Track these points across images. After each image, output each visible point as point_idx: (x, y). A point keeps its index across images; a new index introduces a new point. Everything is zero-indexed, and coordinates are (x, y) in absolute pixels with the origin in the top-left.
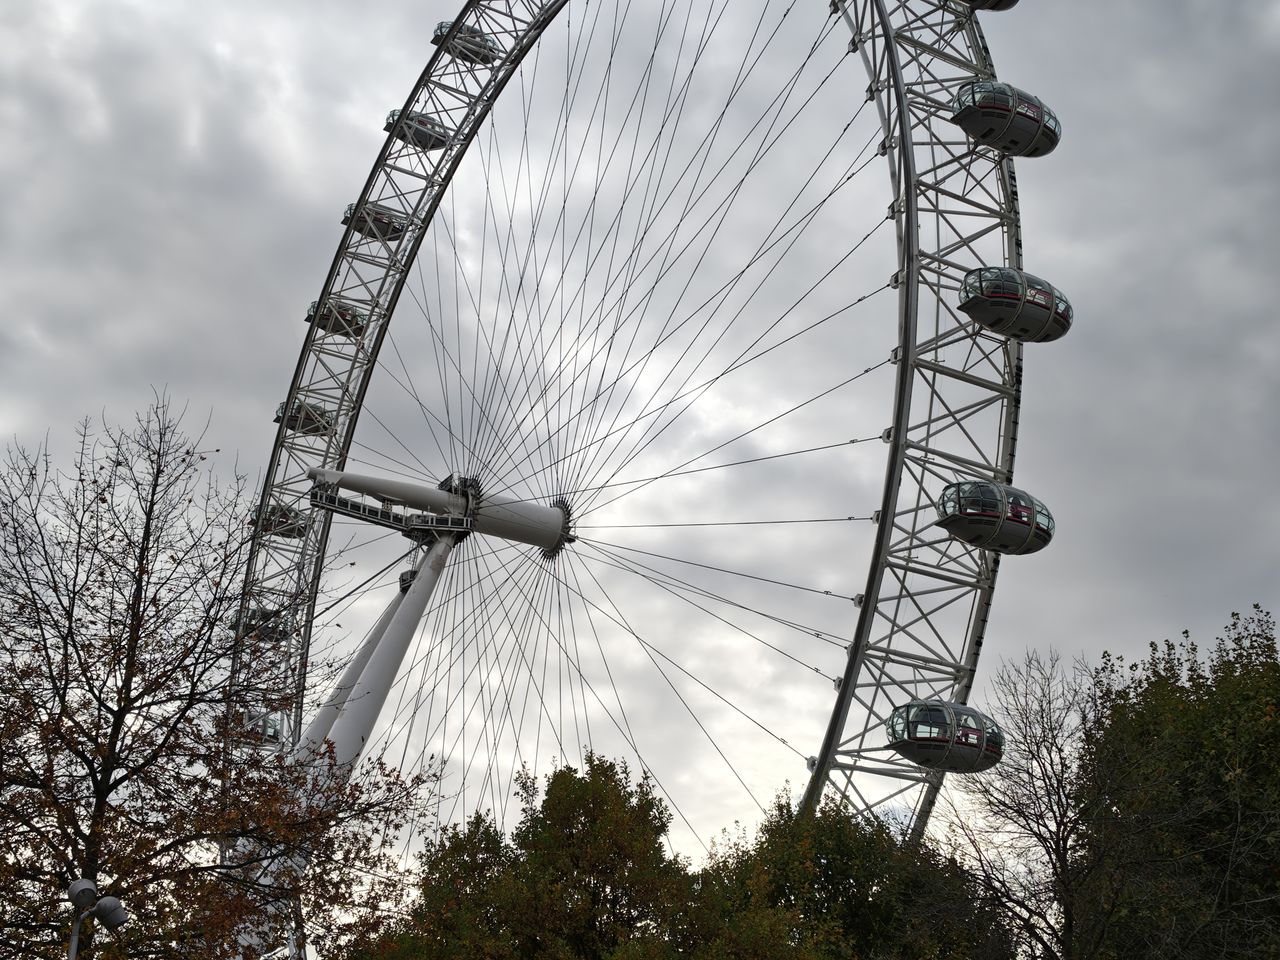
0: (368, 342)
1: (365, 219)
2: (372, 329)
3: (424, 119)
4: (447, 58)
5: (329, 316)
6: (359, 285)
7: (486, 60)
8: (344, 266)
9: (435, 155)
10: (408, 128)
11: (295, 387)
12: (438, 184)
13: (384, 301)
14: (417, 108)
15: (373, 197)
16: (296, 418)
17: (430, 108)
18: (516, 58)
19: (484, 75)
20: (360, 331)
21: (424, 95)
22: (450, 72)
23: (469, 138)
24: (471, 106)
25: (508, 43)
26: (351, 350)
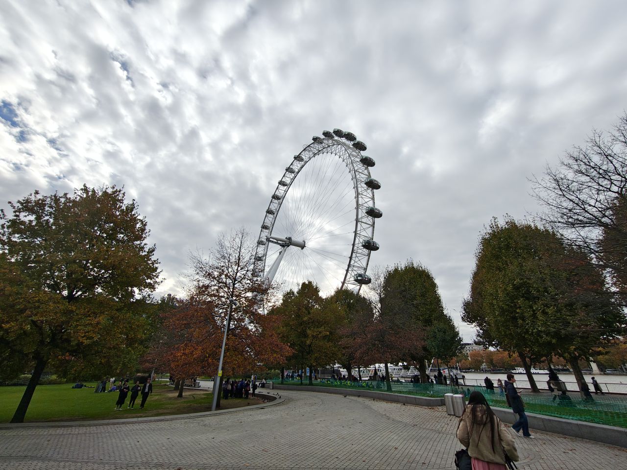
0: (275, 216)
1: (275, 197)
2: (276, 214)
3: (284, 182)
4: (287, 172)
5: (269, 212)
6: (274, 207)
7: (293, 173)
8: (271, 204)
9: (286, 187)
10: (282, 183)
11: (264, 222)
12: (286, 192)
13: (278, 209)
14: (283, 180)
15: (276, 194)
16: (264, 227)
17: (285, 180)
18: (298, 173)
19: (293, 175)
20: (274, 214)
21: (284, 178)
22: (288, 174)
23: (291, 185)
24: (291, 180)
25: (297, 170)
26: (272, 217)
